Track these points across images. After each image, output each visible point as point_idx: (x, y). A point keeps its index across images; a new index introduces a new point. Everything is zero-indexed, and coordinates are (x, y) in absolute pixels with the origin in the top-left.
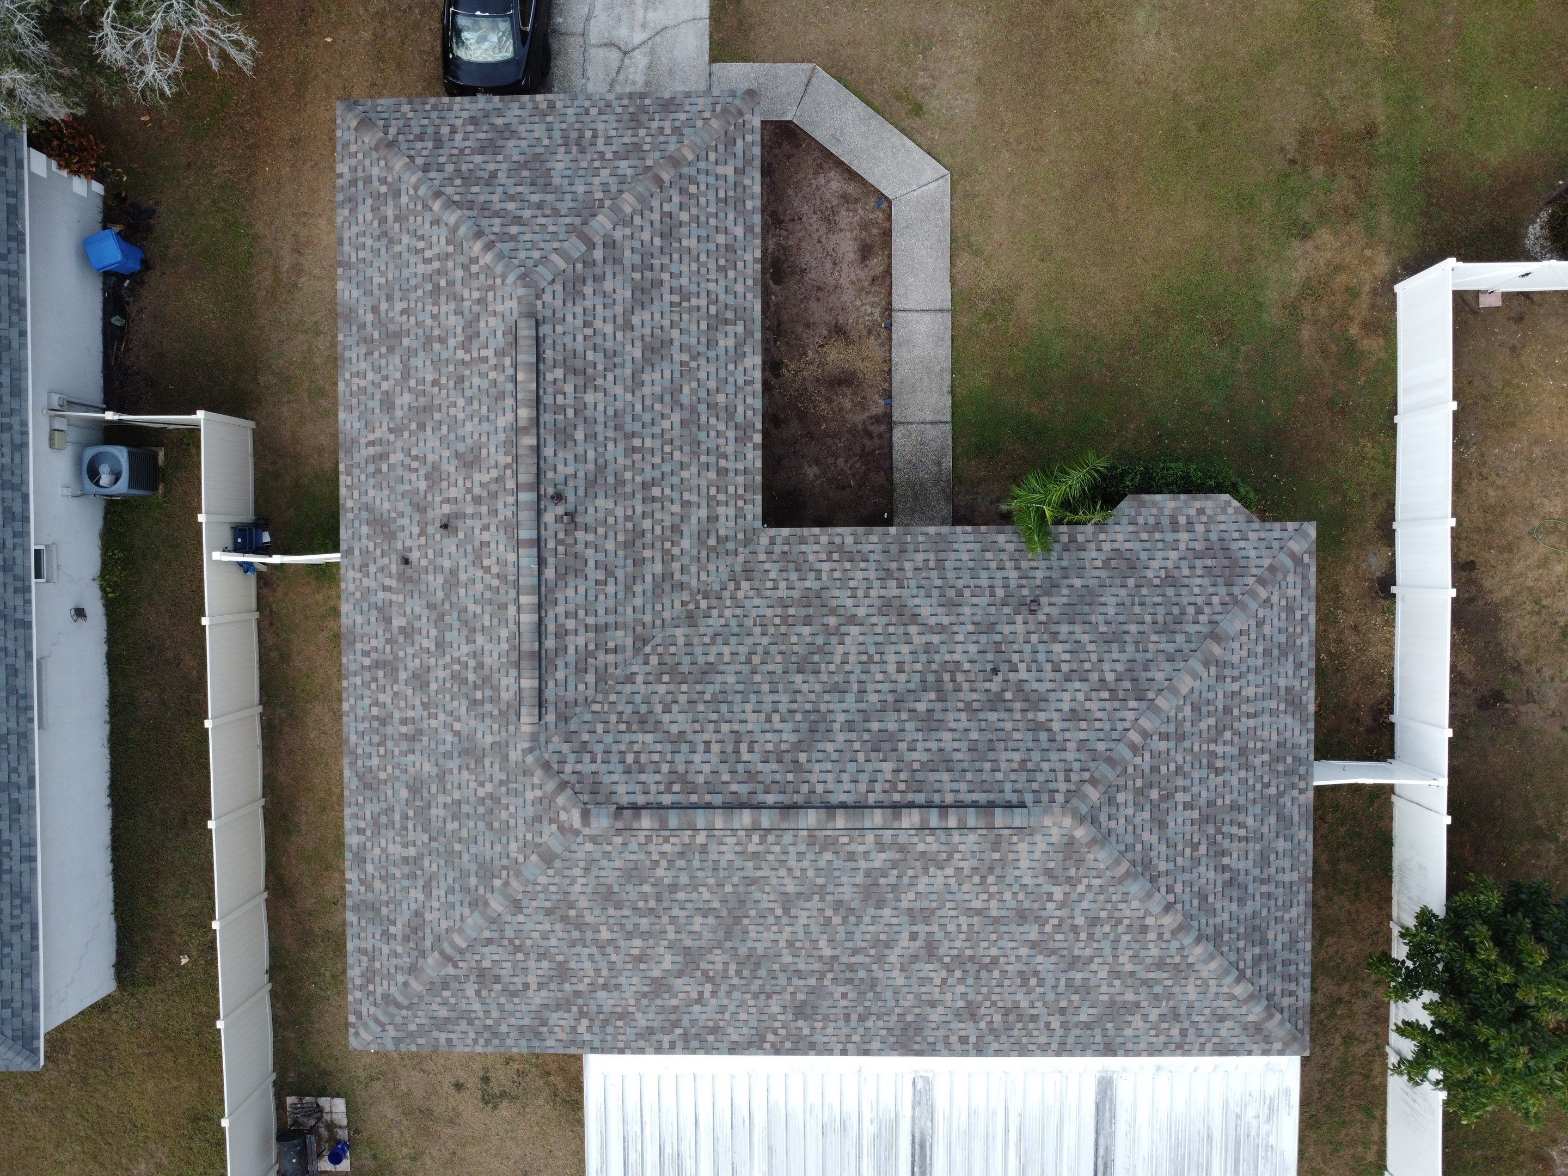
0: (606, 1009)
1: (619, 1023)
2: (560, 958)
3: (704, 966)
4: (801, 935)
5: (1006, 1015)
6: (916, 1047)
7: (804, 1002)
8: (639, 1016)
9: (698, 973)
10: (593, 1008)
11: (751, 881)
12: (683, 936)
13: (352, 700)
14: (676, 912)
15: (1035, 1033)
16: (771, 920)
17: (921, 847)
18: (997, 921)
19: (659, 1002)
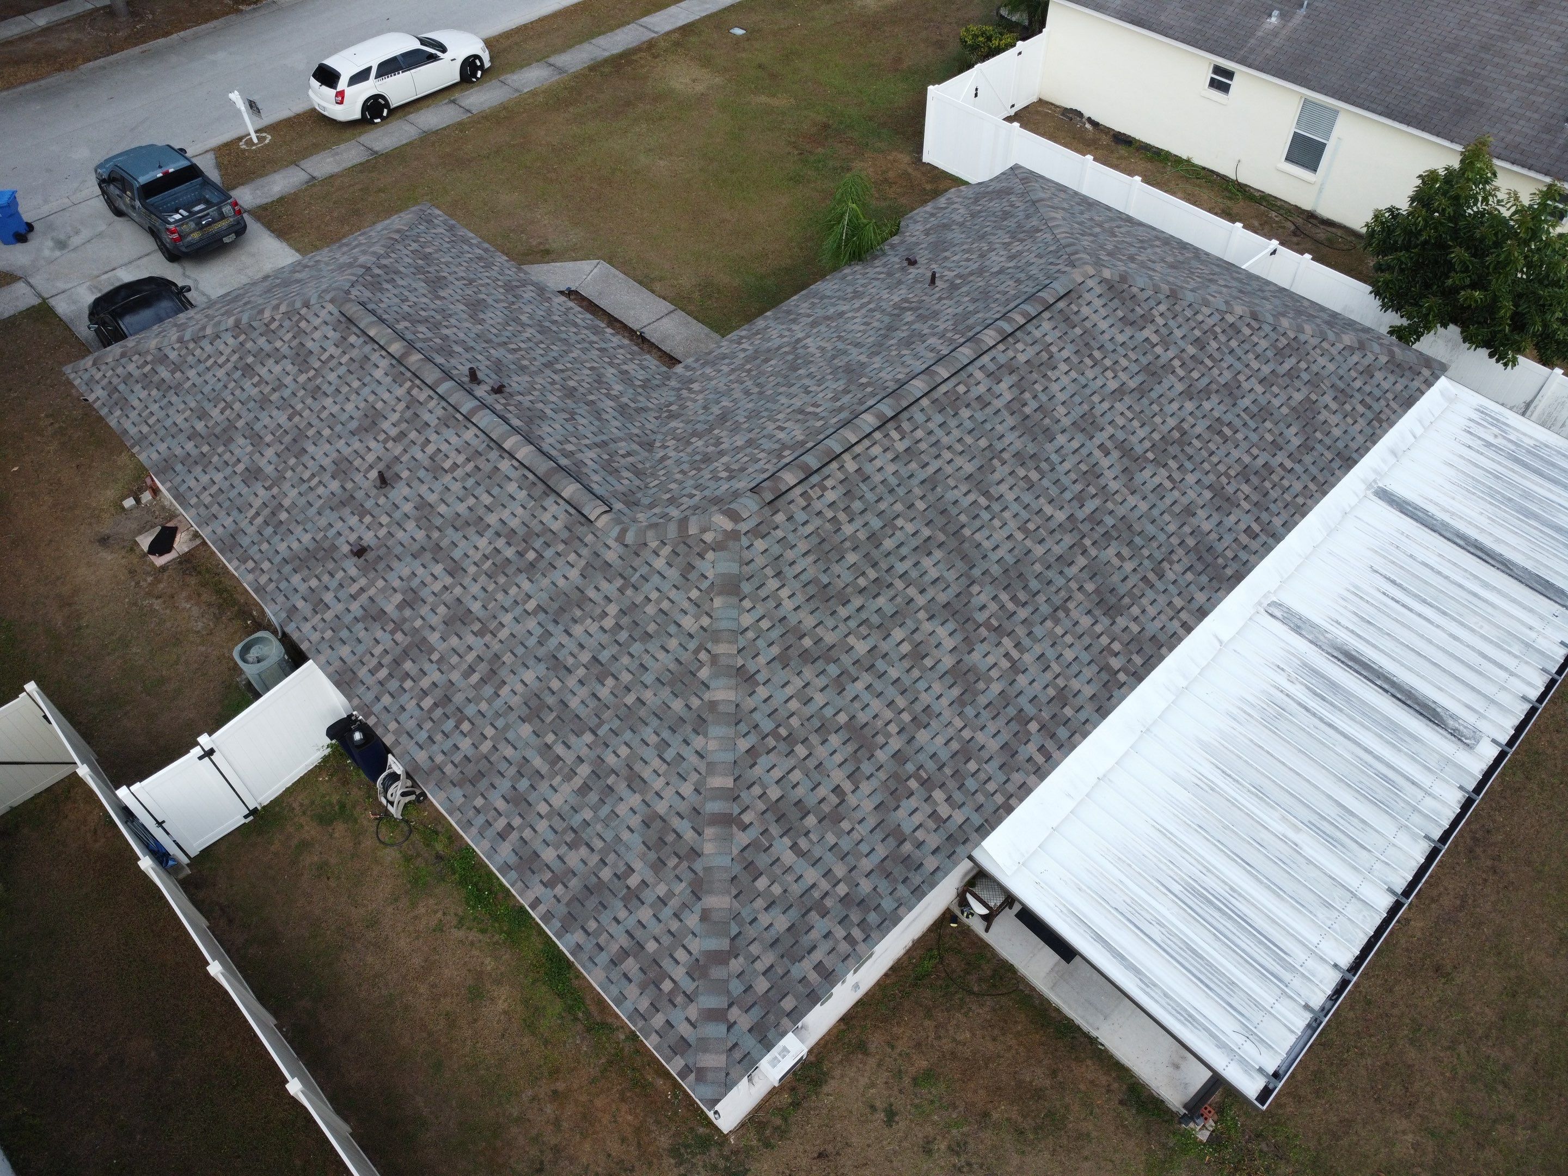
0: (944, 755)
1: (972, 766)
2: (843, 718)
3: (981, 617)
4: (1024, 515)
5: (1247, 481)
6: (1229, 572)
7: (1097, 591)
8: (981, 738)
9: (983, 632)
10: (931, 766)
11: (931, 483)
12: (931, 593)
13: (393, 726)
14: (901, 568)
15: (1286, 483)
16: (986, 516)
17: (1022, 358)
18: (1142, 392)
19: (983, 700)
